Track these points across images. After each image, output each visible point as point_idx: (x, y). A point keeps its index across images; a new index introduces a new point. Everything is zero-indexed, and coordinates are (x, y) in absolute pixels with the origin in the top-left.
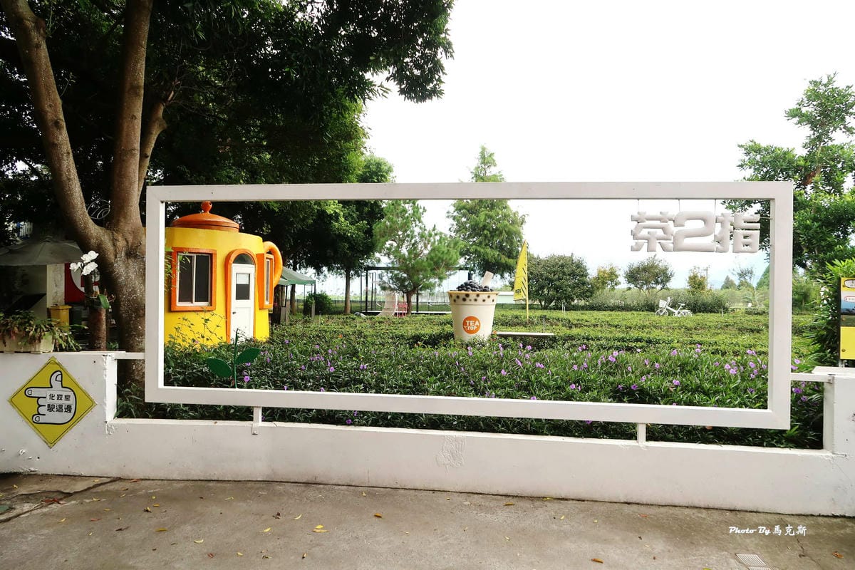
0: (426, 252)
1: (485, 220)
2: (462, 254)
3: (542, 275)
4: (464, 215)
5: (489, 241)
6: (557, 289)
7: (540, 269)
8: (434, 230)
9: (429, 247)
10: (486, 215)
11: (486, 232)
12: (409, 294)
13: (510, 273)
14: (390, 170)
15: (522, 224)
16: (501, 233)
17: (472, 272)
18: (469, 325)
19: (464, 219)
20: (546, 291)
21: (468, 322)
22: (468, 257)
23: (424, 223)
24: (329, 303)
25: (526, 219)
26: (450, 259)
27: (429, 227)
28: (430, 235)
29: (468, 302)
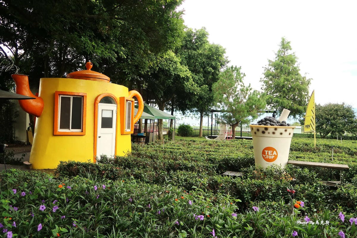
0: (245, 101)
1: (284, 82)
2: (269, 103)
3: (322, 116)
4: (271, 80)
5: (286, 95)
6: (332, 125)
7: (321, 112)
8: (249, 87)
9: (247, 97)
10: (285, 79)
11: (284, 89)
12: (233, 126)
13: (300, 115)
14: (224, 52)
15: (308, 84)
16: (295, 89)
17: (275, 114)
18: (268, 154)
19: (270, 82)
20: (324, 126)
21: (266, 151)
22: (272, 105)
23: (244, 82)
24: (191, 131)
25: (311, 81)
26: (260, 105)
27: (246, 85)
28: (247, 90)
29: (266, 134)
